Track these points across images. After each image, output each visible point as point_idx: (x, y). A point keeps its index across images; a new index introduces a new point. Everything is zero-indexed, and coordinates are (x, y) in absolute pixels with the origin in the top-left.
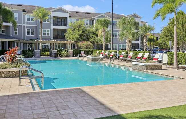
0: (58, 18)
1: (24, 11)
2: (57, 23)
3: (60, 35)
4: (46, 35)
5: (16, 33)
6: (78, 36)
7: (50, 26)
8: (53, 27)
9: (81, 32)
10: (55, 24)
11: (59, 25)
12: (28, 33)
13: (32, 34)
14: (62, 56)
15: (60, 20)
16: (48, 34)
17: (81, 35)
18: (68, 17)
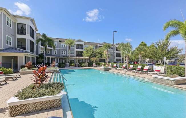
0: (78, 45)
1: (60, 41)
2: (78, 47)
3: (80, 54)
4: (72, 54)
5: (55, 53)
6: (90, 55)
7: (74, 49)
8: (76, 50)
9: (92, 52)
10: (77, 48)
11: (79, 49)
12: (62, 53)
13: (64, 53)
14: (82, 66)
15: (79, 46)
16: (73, 54)
17: (91, 54)
18: (84, 44)
